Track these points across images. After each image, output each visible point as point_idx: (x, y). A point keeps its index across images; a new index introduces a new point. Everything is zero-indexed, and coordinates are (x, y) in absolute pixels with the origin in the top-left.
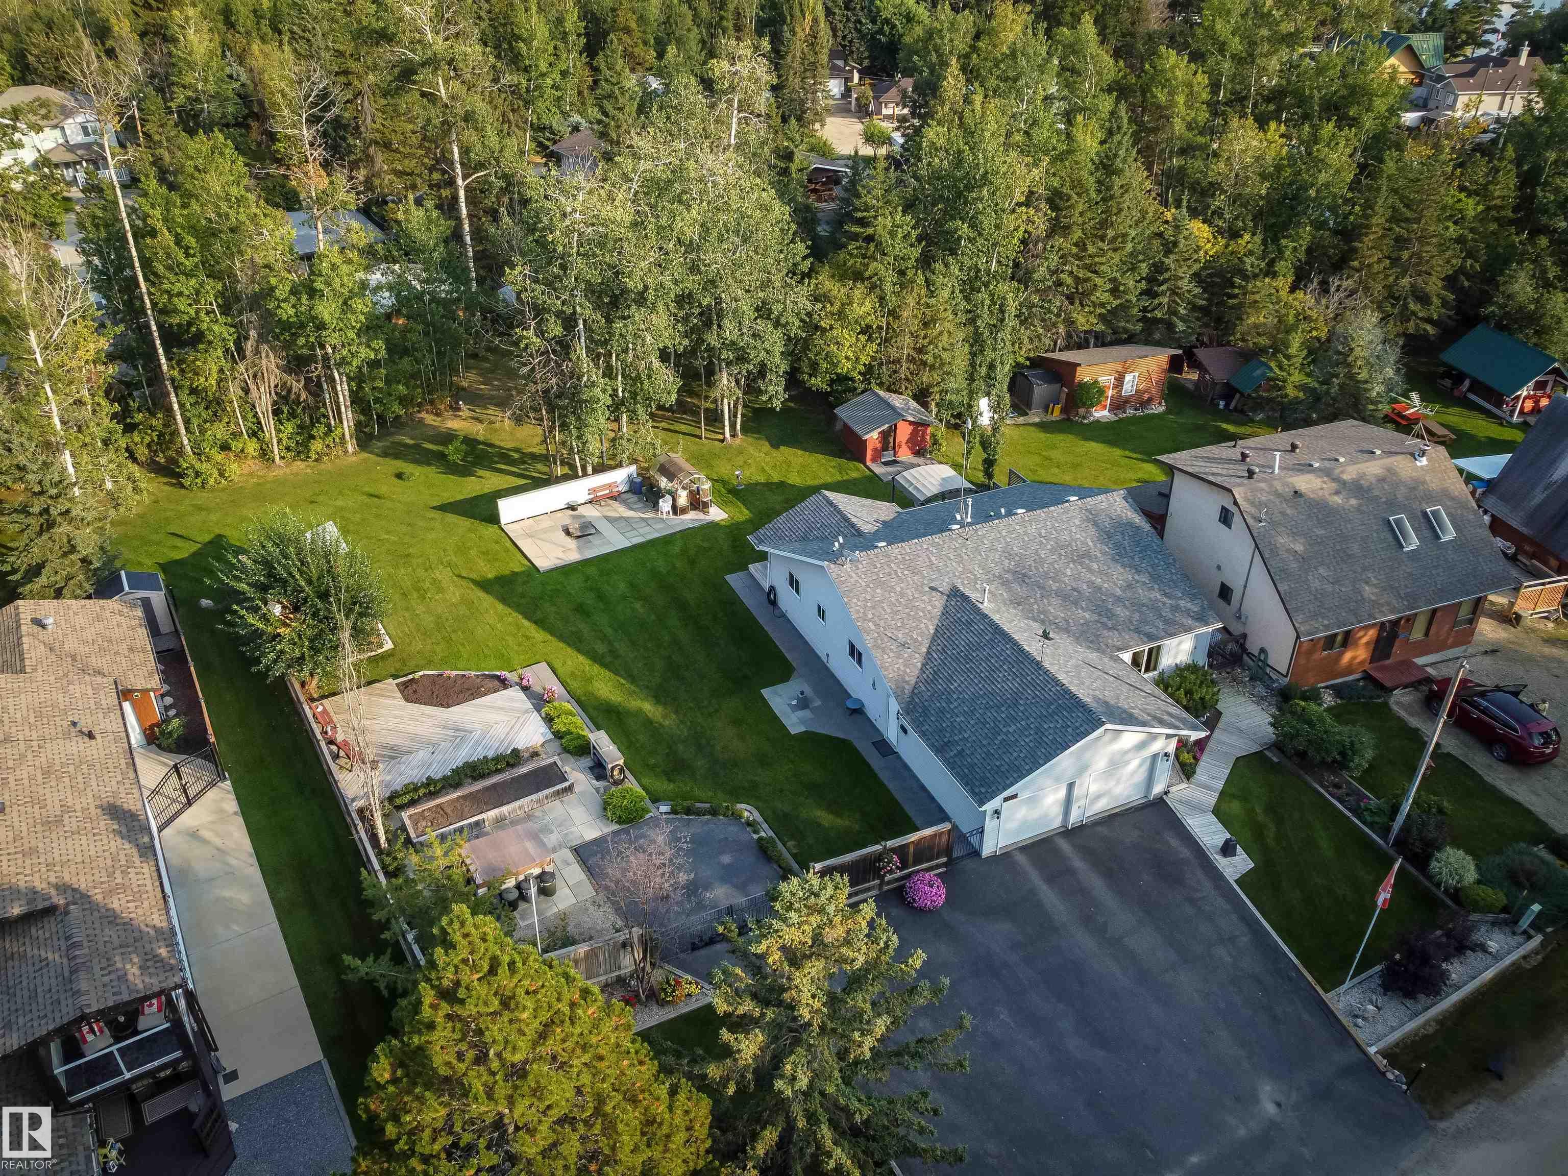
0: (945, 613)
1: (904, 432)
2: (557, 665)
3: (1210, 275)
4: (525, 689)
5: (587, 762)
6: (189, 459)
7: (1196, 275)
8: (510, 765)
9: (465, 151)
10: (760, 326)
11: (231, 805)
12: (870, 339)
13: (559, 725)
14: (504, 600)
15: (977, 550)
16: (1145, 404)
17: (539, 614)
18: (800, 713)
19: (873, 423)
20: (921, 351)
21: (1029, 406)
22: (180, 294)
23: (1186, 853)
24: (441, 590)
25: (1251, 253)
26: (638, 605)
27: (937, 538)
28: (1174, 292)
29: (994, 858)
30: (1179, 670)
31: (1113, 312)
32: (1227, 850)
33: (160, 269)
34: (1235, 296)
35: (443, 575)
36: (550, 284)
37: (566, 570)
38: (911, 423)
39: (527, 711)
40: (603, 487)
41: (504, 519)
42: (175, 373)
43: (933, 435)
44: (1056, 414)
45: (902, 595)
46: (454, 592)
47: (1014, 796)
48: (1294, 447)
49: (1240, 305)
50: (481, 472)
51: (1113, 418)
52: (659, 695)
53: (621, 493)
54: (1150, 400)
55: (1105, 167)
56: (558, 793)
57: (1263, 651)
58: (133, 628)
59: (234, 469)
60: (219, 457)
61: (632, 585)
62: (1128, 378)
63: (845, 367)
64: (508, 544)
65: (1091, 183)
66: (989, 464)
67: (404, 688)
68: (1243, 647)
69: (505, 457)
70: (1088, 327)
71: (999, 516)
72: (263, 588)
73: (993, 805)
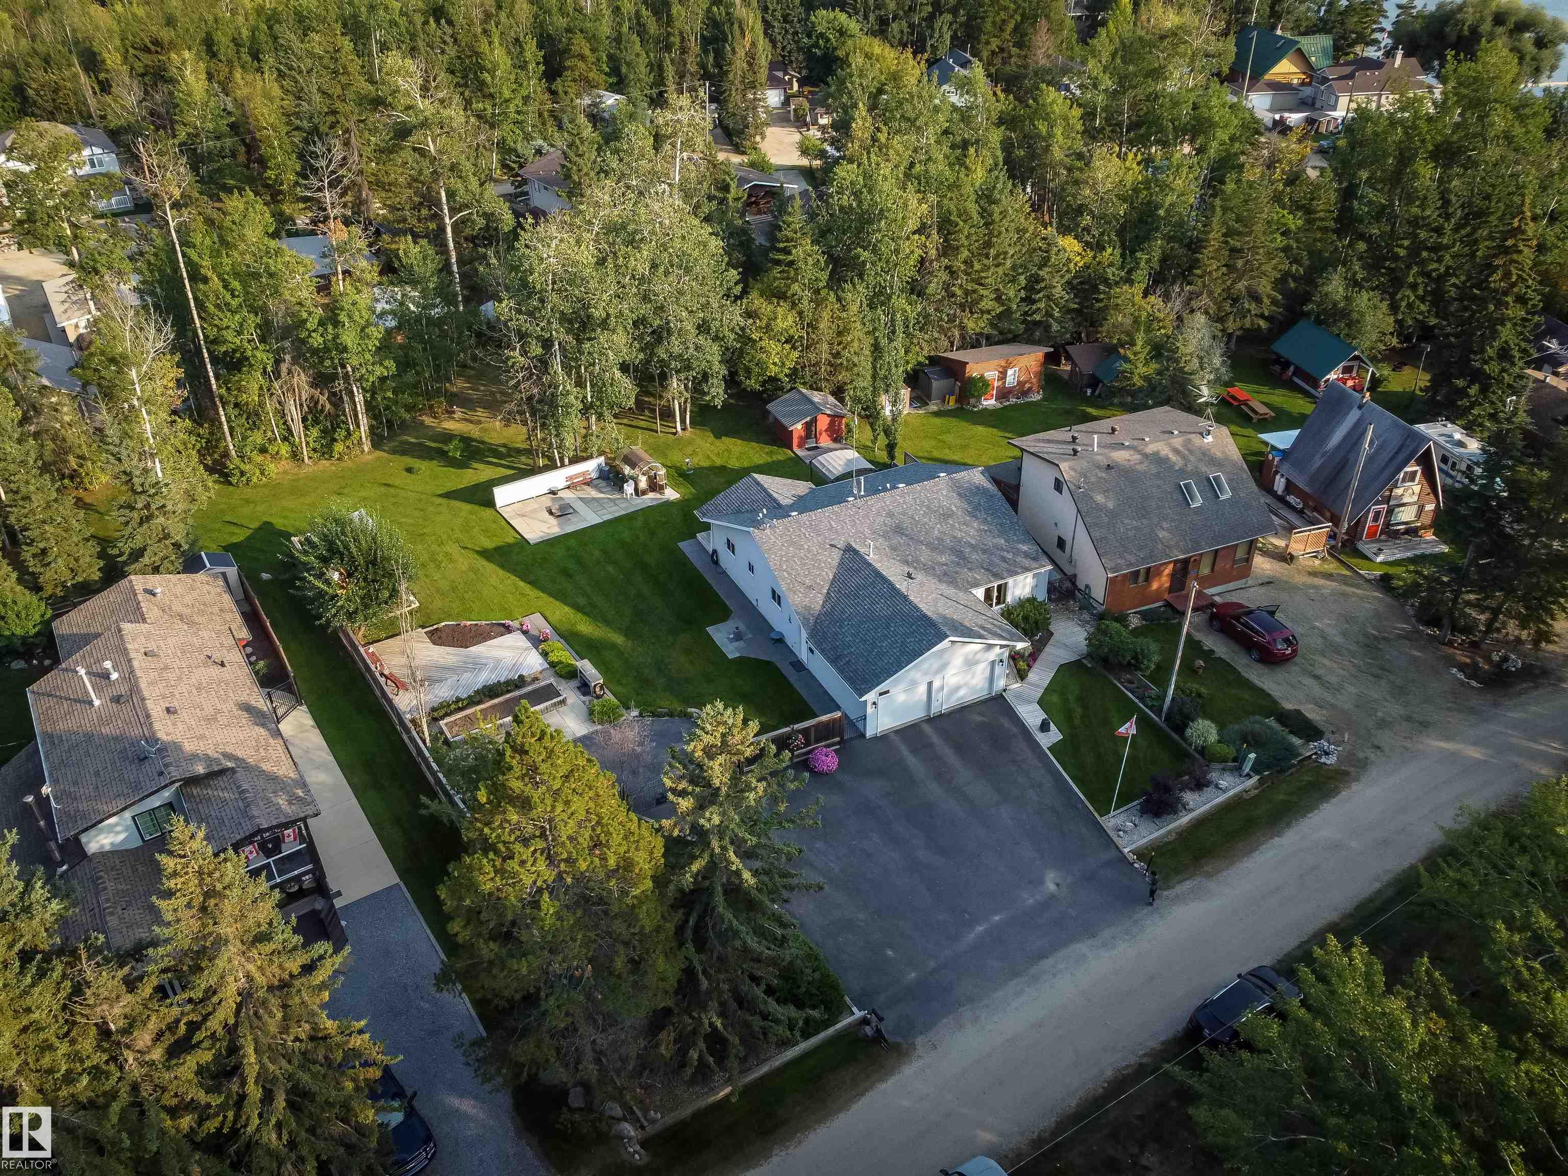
0: (841, 563)
1: (823, 423)
2: (547, 614)
3: (1081, 283)
4: (525, 633)
5: (575, 683)
6: (234, 462)
7: (1068, 282)
8: (517, 687)
9: (451, 195)
10: (701, 340)
11: (309, 721)
12: (794, 348)
13: (553, 657)
14: (502, 567)
15: (867, 516)
16: (1025, 393)
17: (532, 578)
18: (736, 644)
19: (797, 416)
20: (837, 355)
21: (929, 397)
22: (228, 327)
23: (1014, 730)
24: (451, 560)
25: (1111, 265)
26: (610, 569)
27: (836, 508)
28: (1049, 297)
29: (875, 738)
30: (1022, 603)
31: (1000, 316)
32: (1044, 727)
33: (211, 308)
34: (1101, 301)
35: (453, 549)
36: (531, 314)
37: (551, 543)
38: (829, 415)
39: (527, 649)
40: (577, 476)
41: (499, 503)
42: (223, 391)
43: (847, 425)
44: (952, 404)
45: (809, 551)
46: (464, 561)
47: (887, 692)
48: (1114, 430)
49: (1106, 307)
50: (475, 465)
51: (999, 406)
52: (627, 633)
53: (592, 480)
54: (1030, 389)
55: (987, 197)
56: (555, 705)
57: (1087, 586)
58: (220, 595)
59: (272, 468)
60: (259, 459)
61: (604, 552)
62: (1010, 372)
63: (773, 370)
64: (503, 523)
65: (974, 212)
66: (891, 448)
67: (430, 635)
68: (1074, 584)
69: (495, 453)
70: (978, 330)
71: (885, 490)
72: (325, 560)
73: (870, 697)
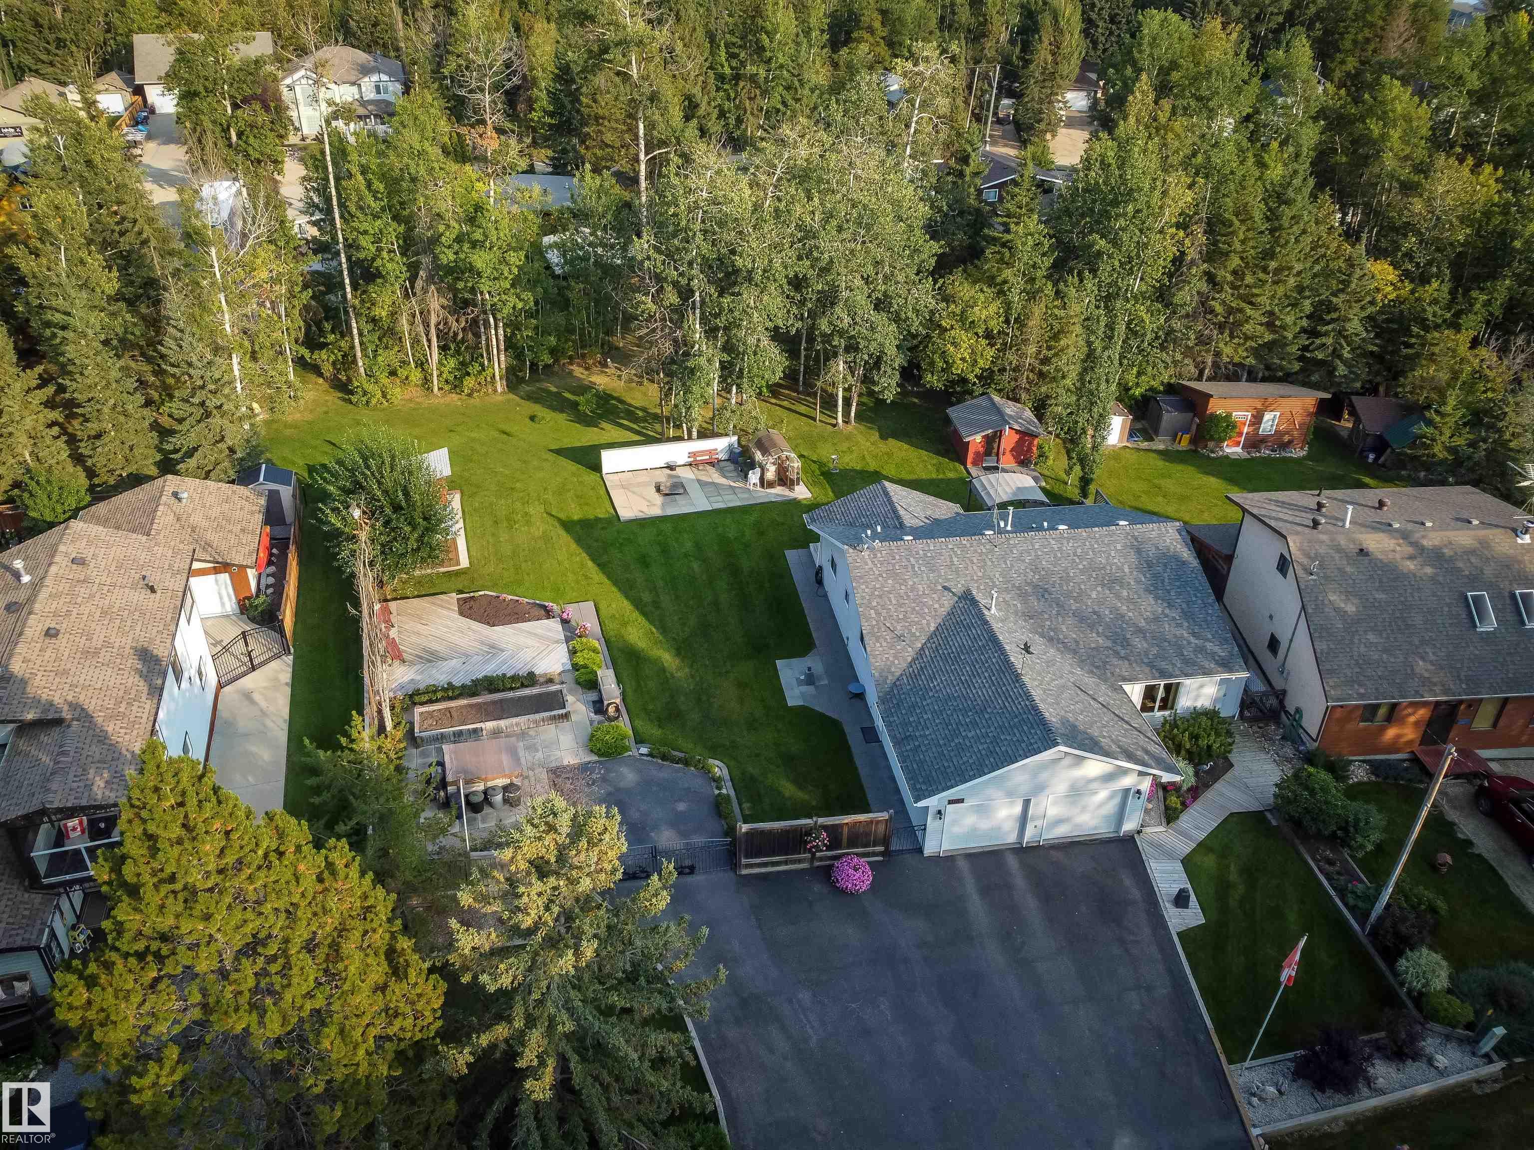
0: (951, 614)
1: (1009, 439)
2: (603, 606)
3: (1388, 321)
4: (565, 622)
5: (593, 696)
7: (1370, 318)
8: (523, 686)
9: (649, 129)
11: (286, 676)
12: (991, 345)
13: (580, 659)
14: (579, 541)
15: (1004, 558)
16: (1285, 446)
17: (605, 558)
18: (804, 688)
19: (979, 427)
20: (1046, 361)
21: (1157, 433)
23: (1136, 894)
24: (528, 523)
25: (1435, 302)
26: (695, 566)
27: (965, 541)
28: (1340, 333)
29: (936, 859)
30: (1197, 715)
31: (1269, 346)
32: (1181, 900)
33: (353, 209)
34: (1411, 346)
35: (535, 510)
36: (669, 255)
37: (642, 523)
38: (1017, 432)
39: (557, 642)
40: (703, 453)
41: (606, 468)
42: (357, 302)
43: (1040, 447)
44: (1184, 443)
45: (913, 588)
46: (541, 526)
47: (961, 801)
48: (1381, 504)
49: (1418, 355)
50: (604, 425)
51: (1245, 455)
52: (682, 649)
53: (719, 461)
54: (1290, 442)
55: (1279, 196)
56: (554, 718)
57: (1298, 710)
58: (252, 513)
61: (698, 545)
62: (1268, 416)
63: (959, 368)
64: (602, 492)
65: (1258, 212)
66: (1085, 482)
67: (462, 603)
68: (1281, 703)
69: (630, 414)
70: (1237, 359)
71: (1040, 528)
73: (932, 802)
